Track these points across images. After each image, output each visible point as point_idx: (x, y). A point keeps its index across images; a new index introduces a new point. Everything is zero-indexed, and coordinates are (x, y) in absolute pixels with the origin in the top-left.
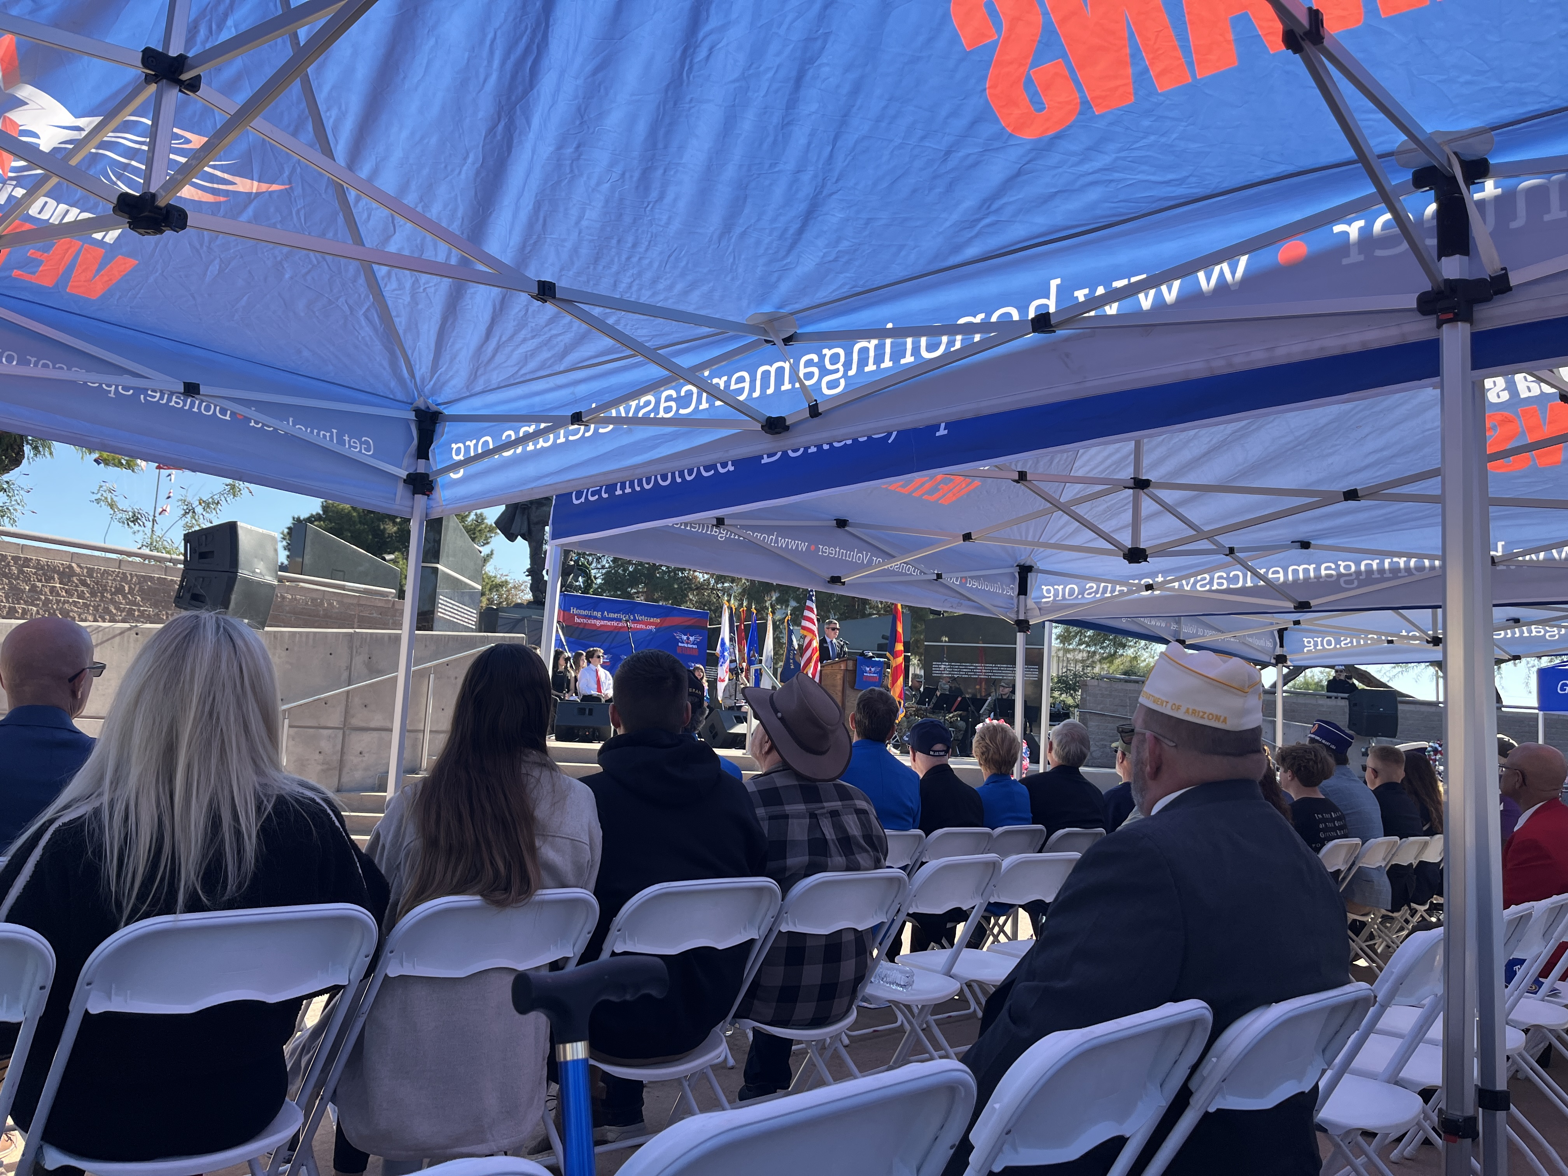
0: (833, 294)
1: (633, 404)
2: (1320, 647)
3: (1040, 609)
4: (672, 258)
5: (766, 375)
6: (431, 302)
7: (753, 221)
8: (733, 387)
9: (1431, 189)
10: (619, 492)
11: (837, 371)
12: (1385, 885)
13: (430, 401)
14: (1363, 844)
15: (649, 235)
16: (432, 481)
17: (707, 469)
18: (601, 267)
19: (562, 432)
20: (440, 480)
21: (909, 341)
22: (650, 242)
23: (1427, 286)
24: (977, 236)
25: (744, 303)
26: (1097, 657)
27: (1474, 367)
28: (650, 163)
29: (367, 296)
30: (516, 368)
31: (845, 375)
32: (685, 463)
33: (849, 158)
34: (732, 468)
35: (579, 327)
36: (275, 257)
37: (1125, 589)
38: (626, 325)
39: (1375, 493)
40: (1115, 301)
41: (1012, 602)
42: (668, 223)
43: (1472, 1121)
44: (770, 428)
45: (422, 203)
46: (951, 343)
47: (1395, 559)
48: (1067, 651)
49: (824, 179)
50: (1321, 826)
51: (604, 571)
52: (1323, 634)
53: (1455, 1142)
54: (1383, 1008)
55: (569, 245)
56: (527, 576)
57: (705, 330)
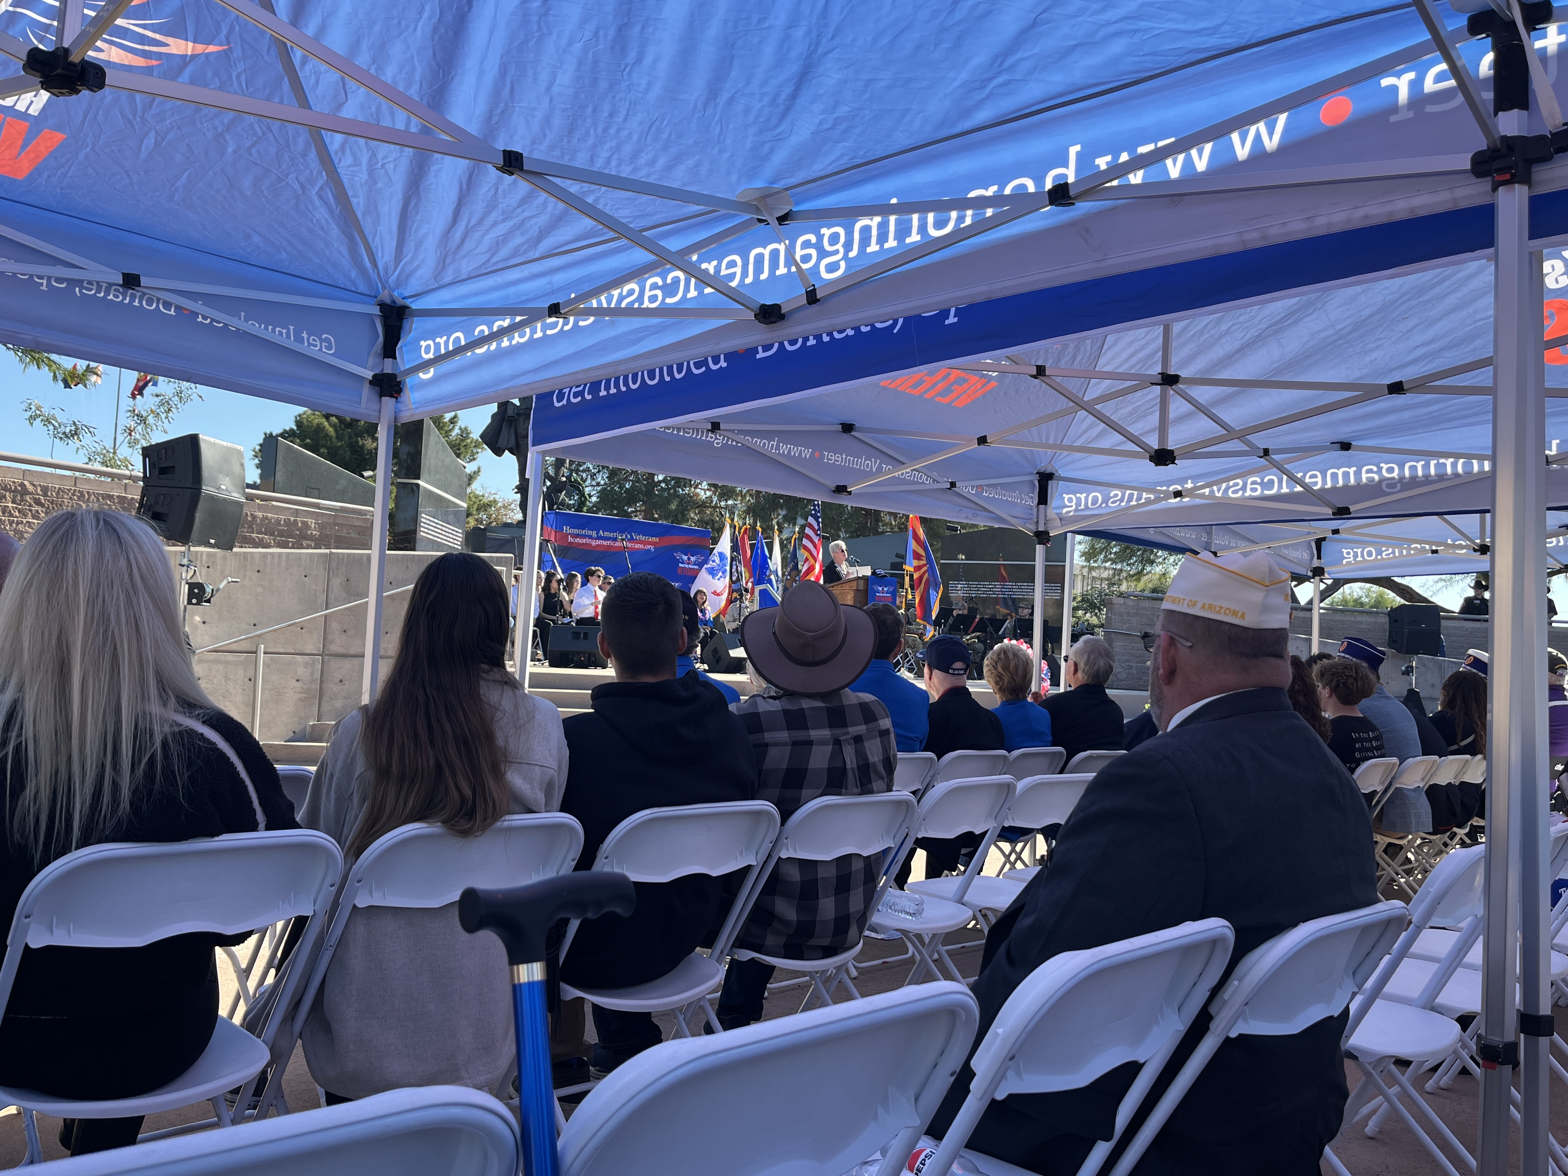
0: (831, 167)
1: (616, 293)
2: (1360, 559)
3: (1061, 519)
4: (653, 129)
5: (759, 258)
6: (391, 180)
7: (740, 85)
8: (724, 272)
9: (1488, 36)
10: (603, 393)
11: (836, 252)
12: (1424, 809)
13: (396, 294)
14: (1400, 764)
15: (628, 103)
16: (400, 383)
17: (698, 365)
18: (576, 140)
19: (539, 325)
20: (409, 381)
21: (915, 217)
22: (628, 110)
23: (1482, 144)
24: (987, 98)
25: (734, 178)
26: (1124, 574)
27: (1533, 236)
28: (626, 20)
29: (319, 173)
30: (488, 256)
31: (845, 257)
32: (674, 358)
33: (846, 10)
34: (724, 365)
35: (555, 206)
36: (216, 128)
37: (1152, 497)
38: (606, 205)
39: (1421, 385)
40: (1139, 169)
41: (1031, 512)
42: (648, 89)
43: (1513, 1047)
44: (764, 317)
45: (376, 65)
46: (961, 219)
47: (1442, 461)
48: (1091, 569)
49: (818, 36)
50: (1357, 746)
51: (599, 488)
52: (1363, 544)
53: (1494, 1069)
54: (1419, 929)
55: (539, 115)
56: (516, 493)
57: (695, 208)
